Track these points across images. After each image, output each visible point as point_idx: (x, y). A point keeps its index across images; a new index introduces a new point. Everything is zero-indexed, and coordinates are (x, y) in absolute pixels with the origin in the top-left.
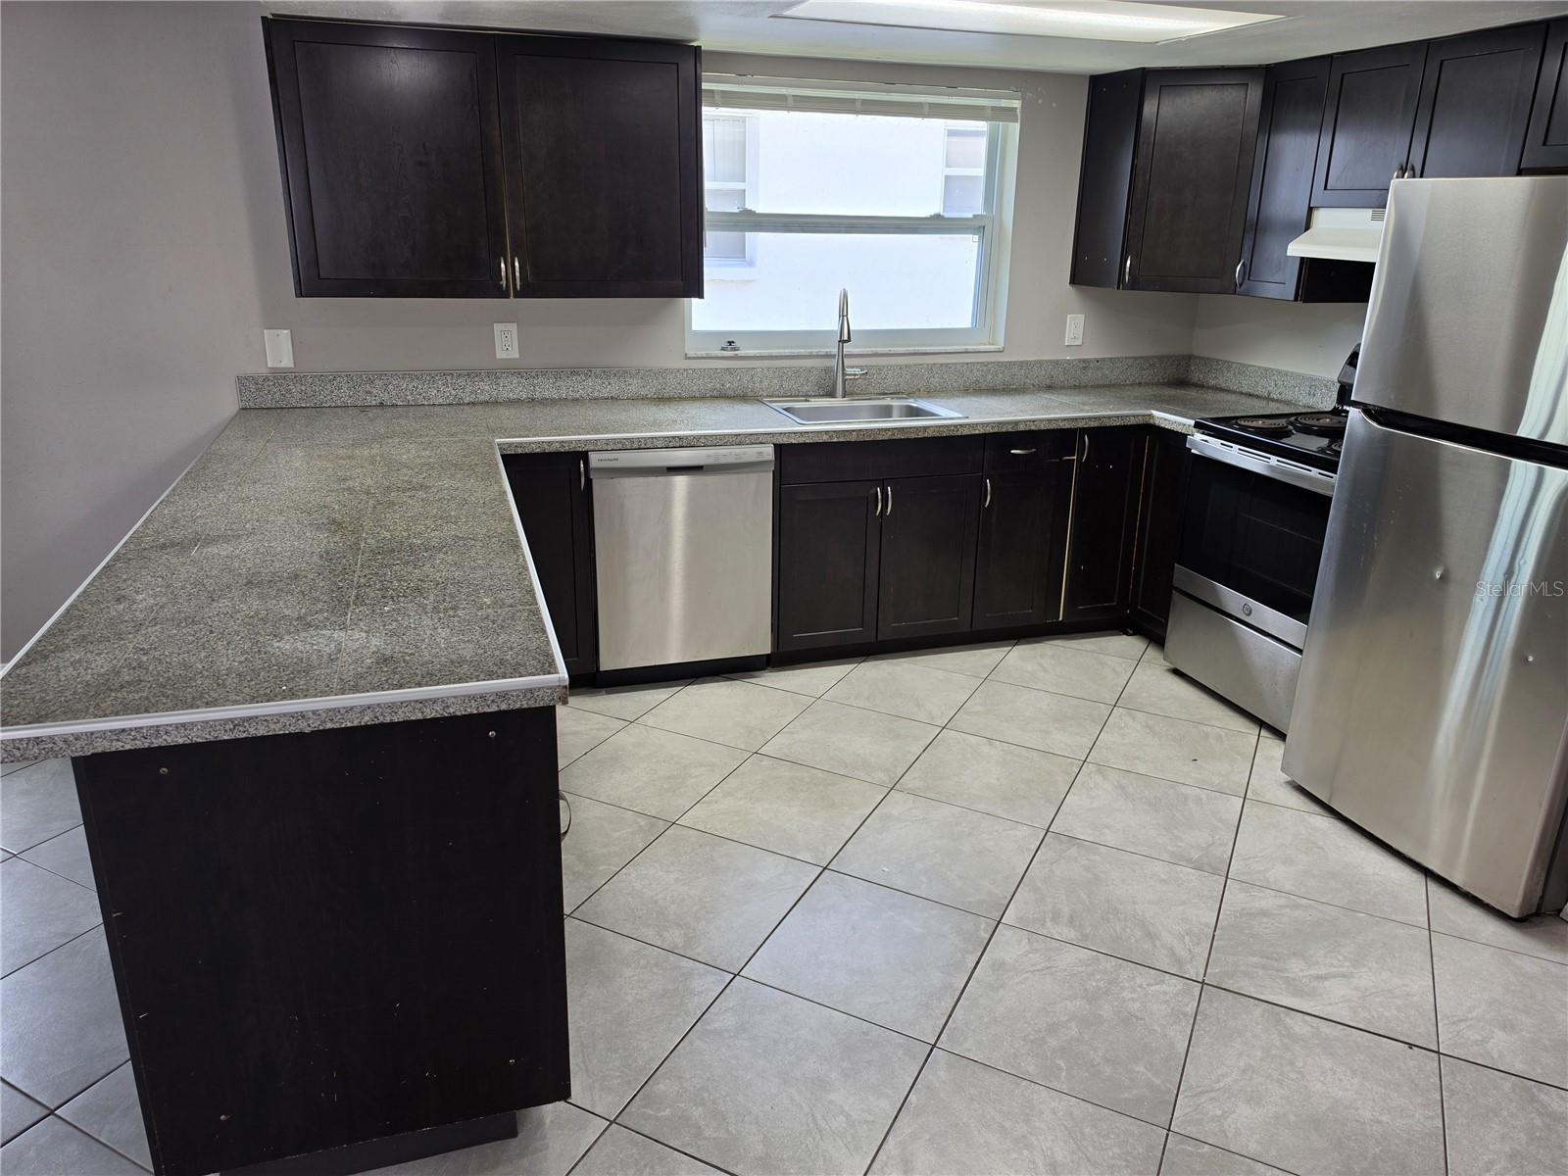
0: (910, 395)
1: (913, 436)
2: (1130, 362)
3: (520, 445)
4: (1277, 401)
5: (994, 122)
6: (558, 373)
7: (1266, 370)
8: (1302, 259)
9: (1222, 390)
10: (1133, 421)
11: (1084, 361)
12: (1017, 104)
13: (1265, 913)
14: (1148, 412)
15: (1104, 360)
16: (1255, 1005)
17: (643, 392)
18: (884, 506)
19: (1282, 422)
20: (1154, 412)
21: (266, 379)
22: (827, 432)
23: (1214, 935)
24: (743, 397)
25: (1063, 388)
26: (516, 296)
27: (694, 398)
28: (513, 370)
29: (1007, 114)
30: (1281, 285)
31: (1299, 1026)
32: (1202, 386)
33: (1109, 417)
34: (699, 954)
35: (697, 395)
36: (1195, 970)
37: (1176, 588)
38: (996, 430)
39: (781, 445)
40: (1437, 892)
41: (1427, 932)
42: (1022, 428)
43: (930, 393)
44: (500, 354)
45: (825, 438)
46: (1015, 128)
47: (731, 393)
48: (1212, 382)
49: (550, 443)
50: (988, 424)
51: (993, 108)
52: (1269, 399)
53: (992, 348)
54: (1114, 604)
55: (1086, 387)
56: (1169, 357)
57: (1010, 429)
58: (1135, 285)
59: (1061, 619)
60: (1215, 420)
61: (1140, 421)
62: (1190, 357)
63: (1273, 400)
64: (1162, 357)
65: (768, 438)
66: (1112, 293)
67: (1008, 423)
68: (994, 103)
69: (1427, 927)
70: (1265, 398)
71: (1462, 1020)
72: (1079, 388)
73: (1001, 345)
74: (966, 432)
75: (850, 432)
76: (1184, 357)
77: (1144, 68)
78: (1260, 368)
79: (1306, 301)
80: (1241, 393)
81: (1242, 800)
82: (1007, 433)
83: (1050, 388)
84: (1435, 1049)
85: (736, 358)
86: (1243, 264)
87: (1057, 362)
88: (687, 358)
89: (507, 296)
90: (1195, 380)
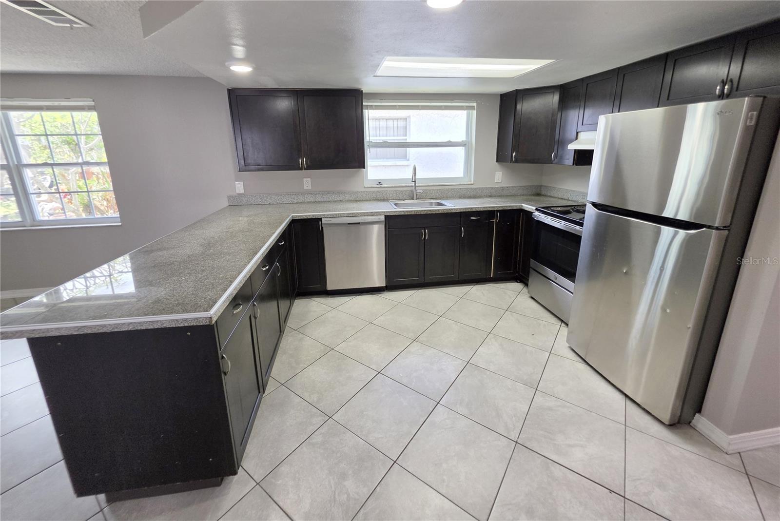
0: (440, 199)
1: (434, 213)
2: (519, 187)
3: (300, 216)
4: (572, 201)
5: (468, 111)
6: (323, 193)
7: (567, 190)
8: (575, 150)
9: (552, 197)
10: (515, 208)
11: (502, 187)
12: (475, 104)
13: (550, 409)
14: (521, 205)
15: (509, 187)
16: (538, 457)
17: (351, 199)
18: (425, 236)
19: (569, 208)
20: (523, 205)
21: (236, 196)
22: (403, 211)
23: (526, 418)
24: (383, 200)
25: (495, 196)
26: (305, 170)
27: (367, 200)
28: (310, 193)
29: (472, 108)
30: (569, 159)
31: (558, 471)
32: (546, 196)
33: (506, 206)
34: (320, 406)
35: (368, 199)
36: (514, 436)
37: (531, 268)
38: (464, 211)
39: (388, 216)
40: (630, 406)
41: (624, 427)
42: (474, 210)
43: (447, 198)
44: (306, 188)
45: (403, 213)
46: (475, 112)
47: (379, 198)
48: (549, 194)
49: (309, 215)
50: (461, 209)
51: (467, 106)
52: (568, 200)
53: (469, 183)
54: (512, 271)
55: (503, 196)
56: (533, 186)
57: (469, 210)
58: (517, 161)
59: (492, 276)
60: (542, 208)
61: (518, 208)
62: (541, 186)
63: (570, 200)
64: (531, 186)
65: (383, 213)
66: (509, 164)
67: (469, 208)
68: (467, 104)
69: (624, 424)
70: (566, 200)
71: (638, 479)
72: (500, 196)
73: (472, 182)
74: (454, 211)
75: (412, 211)
76: (539, 186)
77: (517, 90)
78: (565, 189)
79: (577, 165)
80: (559, 198)
81: (549, 353)
82: (468, 212)
83: (490, 196)
84: (622, 494)
85: (381, 187)
86: (555, 153)
87: (492, 188)
88: (365, 188)
89: (302, 170)
90: (543, 194)
